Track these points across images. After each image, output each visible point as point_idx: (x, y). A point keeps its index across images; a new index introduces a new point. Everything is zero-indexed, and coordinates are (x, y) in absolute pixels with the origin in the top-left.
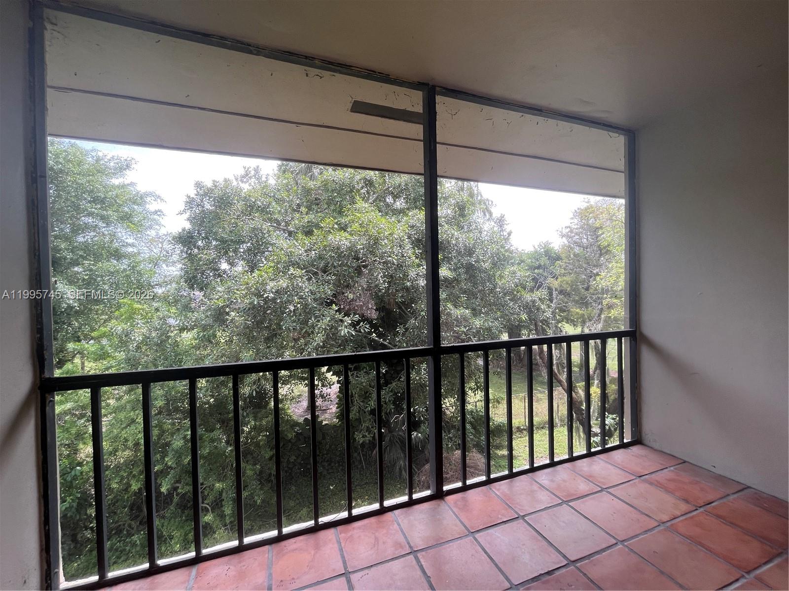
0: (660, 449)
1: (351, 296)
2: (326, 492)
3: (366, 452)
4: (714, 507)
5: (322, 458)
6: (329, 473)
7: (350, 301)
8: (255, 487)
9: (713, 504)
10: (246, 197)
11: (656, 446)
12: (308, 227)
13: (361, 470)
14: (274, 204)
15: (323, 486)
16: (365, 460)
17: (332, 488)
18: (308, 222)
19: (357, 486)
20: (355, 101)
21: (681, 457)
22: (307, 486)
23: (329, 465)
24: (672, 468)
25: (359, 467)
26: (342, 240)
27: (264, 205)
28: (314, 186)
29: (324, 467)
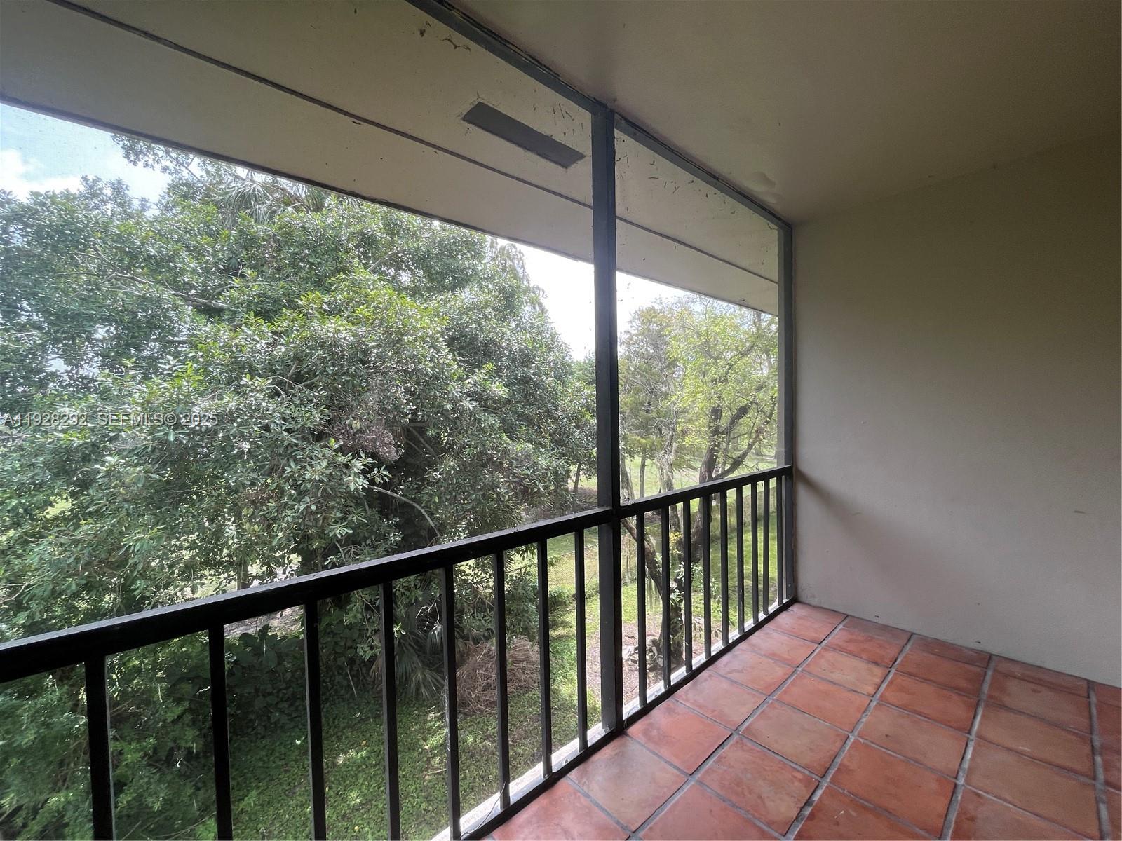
0: (818, 605)
1: (357, 424)
2: (288, 753)
3: (358, 670)
4: (901, 664)
5: (278, 697)
6: (292, 720)
7: (356, 433)
8: (146, 780)
9: (898, 661)
10: (119, 236)
11: (815, 602)
12: (258, 303)
13: (351, 700)
14: (184, 254)
15: (281, 743)
16: (356, 684)
17: (298, 742)
18: (259, 295)
19: (344, 728)
20: (480, 103)
21: (842, 611)
22: (250, 750)
23: (291, 705)
24: (841, 626)
25: (348, 696)
26: (339, 330)
27: (163, 255)
28: (265, 233)
29: (282, 712)
